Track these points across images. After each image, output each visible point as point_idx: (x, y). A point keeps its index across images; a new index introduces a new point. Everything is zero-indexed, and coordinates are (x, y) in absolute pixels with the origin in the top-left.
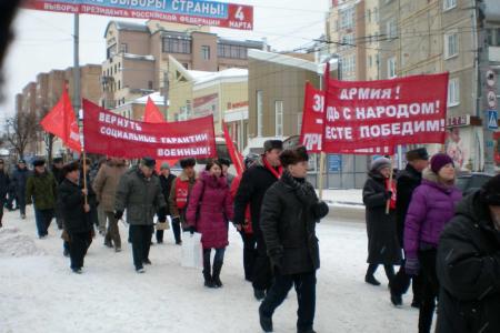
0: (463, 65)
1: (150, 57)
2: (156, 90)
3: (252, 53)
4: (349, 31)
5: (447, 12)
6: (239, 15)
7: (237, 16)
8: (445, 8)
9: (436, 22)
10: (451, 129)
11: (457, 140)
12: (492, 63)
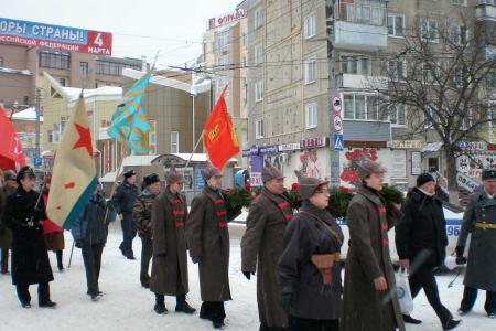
0: (321, 90)
1: (26, 72)
2: (31, 106)
3: (128, 72)
4: (225, 53)
5: (308, 40)
6: (98, 41)
7: (96, 42)
8: (306, 37)
9: (297, 50)
10: (310, 150)
11: (315, 160)
12: (346, 89)
